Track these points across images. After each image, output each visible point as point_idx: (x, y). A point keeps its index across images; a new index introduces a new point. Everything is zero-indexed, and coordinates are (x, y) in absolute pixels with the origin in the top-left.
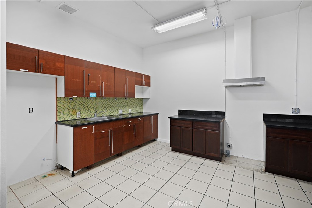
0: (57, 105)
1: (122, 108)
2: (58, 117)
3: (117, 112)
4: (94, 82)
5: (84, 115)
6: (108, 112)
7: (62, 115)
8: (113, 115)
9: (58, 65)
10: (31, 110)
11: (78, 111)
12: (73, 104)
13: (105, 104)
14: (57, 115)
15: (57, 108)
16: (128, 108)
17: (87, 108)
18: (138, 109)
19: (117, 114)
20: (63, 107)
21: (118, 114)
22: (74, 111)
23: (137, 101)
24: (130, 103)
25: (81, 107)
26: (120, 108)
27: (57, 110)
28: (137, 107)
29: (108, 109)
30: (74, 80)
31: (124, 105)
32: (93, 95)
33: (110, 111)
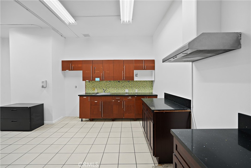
0: (85, 85)
1: (128, 88)
2: (86, 91)
3: (123, 91)
4: (98, 72)
5: (99, 91)
6: (116, 90)
7: (88, 90)
8: (120, 92)
9: (80, 65)
10: (76, 87)
11: (96, 88)
12: (93, 85)
13: (113, 85)
14: (86, 90)
15: (85, 86)
16: (134, 89)
17: (101, 87)
18: (146, 90)
19: (123, 92)
20: (88, 86)
21: (125, 92)
22: (94, 88)
23: (145, 83)
24: (136, 85)
25: (98, 86)
26: (126, 88)
27: (86, 88)
28: (145, 88)
29: (115, 88)
30: (87, 72)
31: (130, 86)
32: (97, 79)
33: (118, 90)
